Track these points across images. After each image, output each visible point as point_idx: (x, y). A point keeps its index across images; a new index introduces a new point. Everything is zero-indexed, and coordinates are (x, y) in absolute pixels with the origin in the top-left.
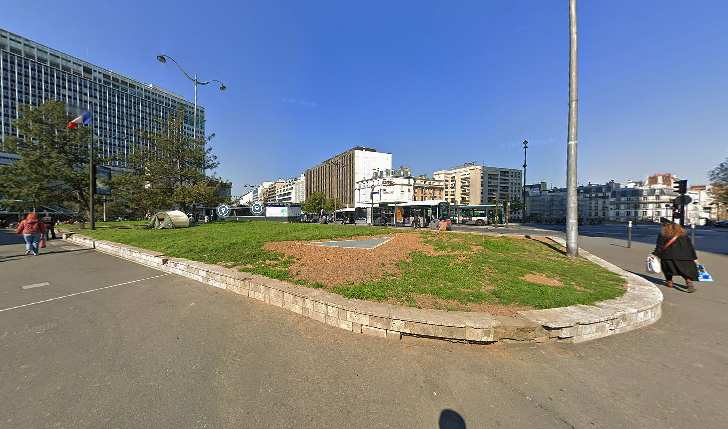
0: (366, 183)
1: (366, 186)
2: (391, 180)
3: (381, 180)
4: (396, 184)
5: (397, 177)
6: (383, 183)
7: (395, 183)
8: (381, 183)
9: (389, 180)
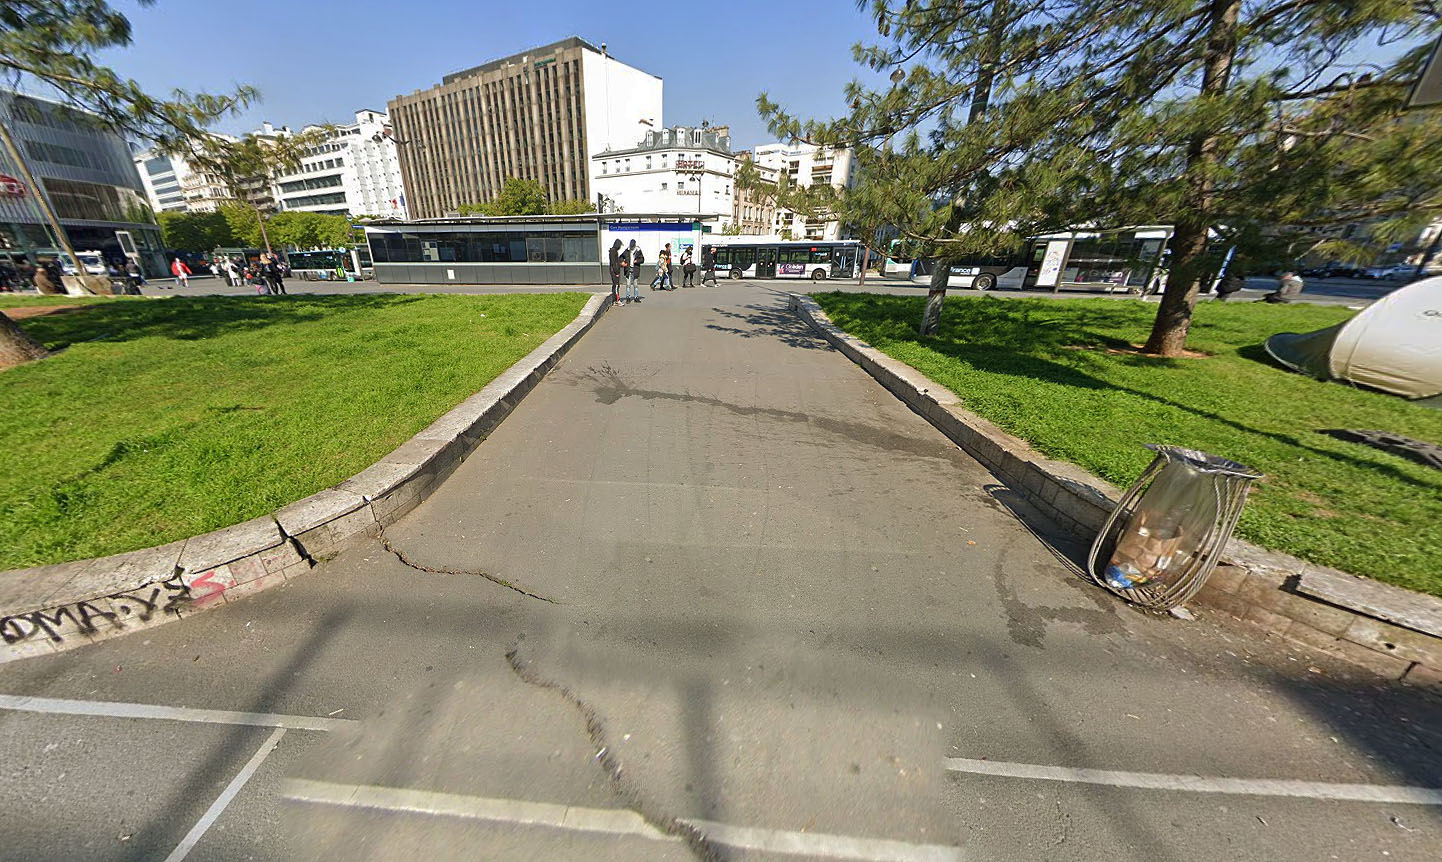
0: (623, 160)
1: (623, 171)
2: (698, 159)
3: (673, 158)
4: (709, 172)
5: (714, 152)
6: (679, 163)
7: (706, 168)
8: (672, 165)
9: (694, 159)
